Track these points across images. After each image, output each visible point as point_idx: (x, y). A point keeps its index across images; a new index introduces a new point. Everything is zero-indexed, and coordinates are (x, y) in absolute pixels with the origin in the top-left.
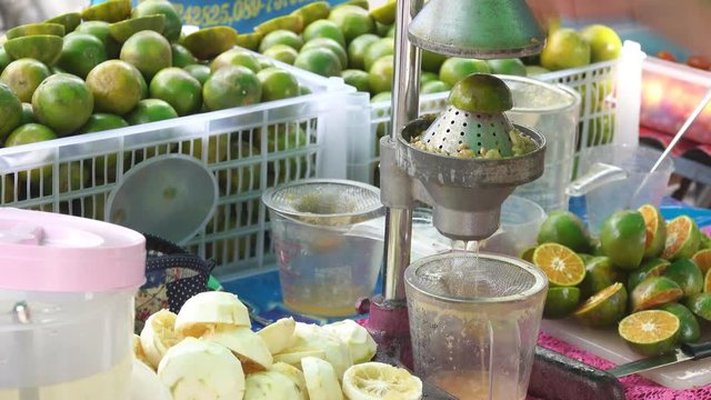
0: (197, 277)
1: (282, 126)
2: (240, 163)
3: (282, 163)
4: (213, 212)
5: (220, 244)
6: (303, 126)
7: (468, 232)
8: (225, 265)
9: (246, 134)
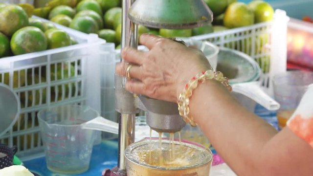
0: (6, 157)
1: (59, 64)
2: (33, 87)
3: (60, 87)
4: (17, 118)
5: (22, 138)
6: (73, 64)
7: (167, 127)
8: (26, 151)
9: (37, 69)
